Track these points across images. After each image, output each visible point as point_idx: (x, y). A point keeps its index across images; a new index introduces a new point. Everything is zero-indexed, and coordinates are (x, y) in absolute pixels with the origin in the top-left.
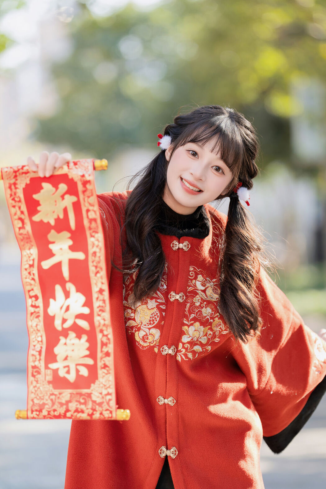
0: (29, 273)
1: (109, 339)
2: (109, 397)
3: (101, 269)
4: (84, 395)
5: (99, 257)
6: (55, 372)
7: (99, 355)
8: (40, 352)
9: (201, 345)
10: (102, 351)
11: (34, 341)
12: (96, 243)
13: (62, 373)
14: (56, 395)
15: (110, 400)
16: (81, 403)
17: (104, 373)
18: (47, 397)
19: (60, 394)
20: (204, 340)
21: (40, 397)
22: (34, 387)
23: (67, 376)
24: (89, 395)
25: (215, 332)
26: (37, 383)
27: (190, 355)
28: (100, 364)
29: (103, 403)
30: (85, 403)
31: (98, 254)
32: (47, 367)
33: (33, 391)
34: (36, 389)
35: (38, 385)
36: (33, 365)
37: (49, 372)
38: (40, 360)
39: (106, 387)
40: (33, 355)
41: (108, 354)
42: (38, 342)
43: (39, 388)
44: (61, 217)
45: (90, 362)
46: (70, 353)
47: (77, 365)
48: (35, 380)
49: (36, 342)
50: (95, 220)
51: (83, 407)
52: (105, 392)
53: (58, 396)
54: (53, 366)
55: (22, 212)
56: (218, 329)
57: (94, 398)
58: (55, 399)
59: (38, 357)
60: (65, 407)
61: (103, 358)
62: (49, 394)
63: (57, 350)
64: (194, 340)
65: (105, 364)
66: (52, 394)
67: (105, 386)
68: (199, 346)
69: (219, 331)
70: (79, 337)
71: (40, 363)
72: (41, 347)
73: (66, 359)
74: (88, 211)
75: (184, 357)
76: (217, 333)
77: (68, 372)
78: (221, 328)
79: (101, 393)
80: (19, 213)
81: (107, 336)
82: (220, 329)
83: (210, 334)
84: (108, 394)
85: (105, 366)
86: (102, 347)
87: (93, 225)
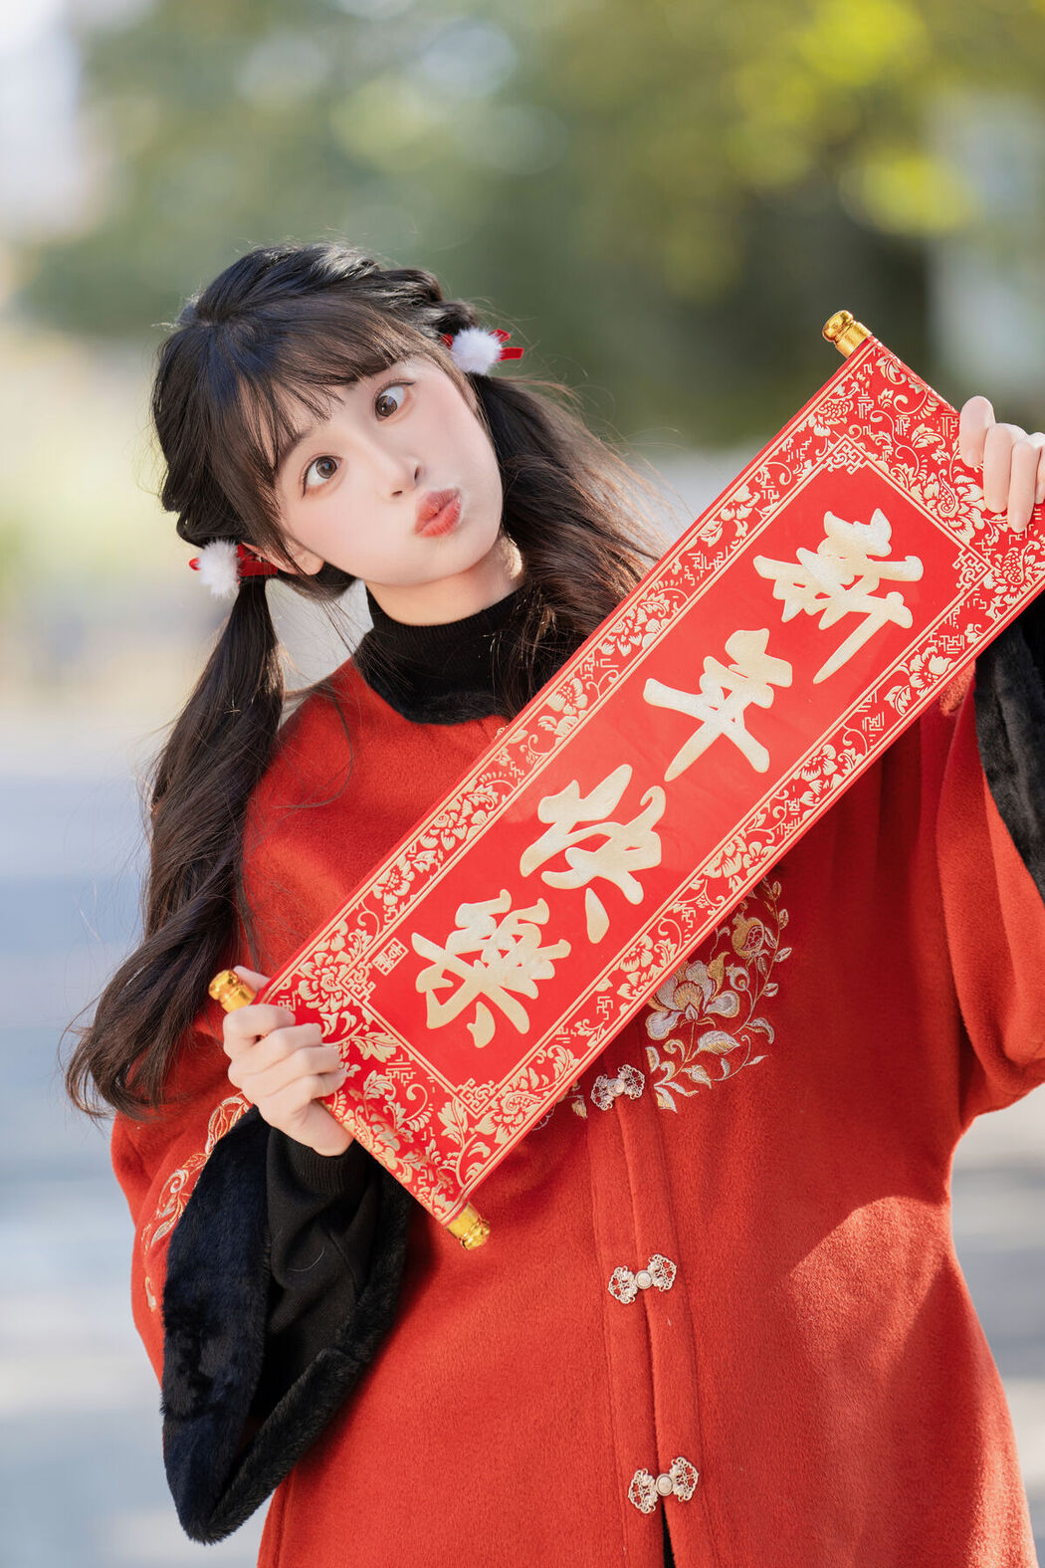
0: (598, 672)
1: (615, 1013)
2: (482, 1148)
3: (779, 838)
4: (428, 1085)
5: (804, 808)
6: (415, 964)
7: (557, 1028)
8: (420, 879)
9: (723, 1024)
10: (570, 1025)
11: (428, 834)
12: (830, 768)
13: (427, 982)
14: (361, 1020)
15: (478, 1157)
16: (401, 1098)
17: (529, 1080)
18: (335, 1006)
19: (374, 1027)
20: (727, 1005)
21: (320, 989)
22: (329, 951)
23: (432, 1000)
24: (441, 1099)
25: (753, 963)
26: (345, 950)
27: (698, 1075)
28: (538, 1051)
29: (457, 1148)
30: (411, 1108)
31: (806, 798)
32: (403, 934)
33: (319, 958)
34: (330, 959)
35: (342, 957)
36: (378, 896)
37: (398, 949)
38: (404, 899)
39: (498, 1119)
40: (397, 871)
41: (578, 1046)
42: (440, 846)
43: (338, 964)
44: (824, 624)
45: (521, 1022)
46: (490, 954)
47: (482, 998)
48: (345, 937)
49: (433, 842)
50: (892, 716)
51: (399, 1111)
52: (485, 1127)
53: (366, 1028)
54: (422, 945)
55: (753, 520)
56: (759, 951)
57: (446, 1115)
58: (351, 1030)
59: (405, 888)
60: (356, 1068)
61: (560, 1043)
62: (346, 1003)
63: (465, 913)
64: (688, 1017)
65: (550, 1062)
66: (355, 1011)
67: (500, 1112)
68: (717, 1033)
69: (764, 956)
70: (549, 936)
71: (397, 907)
72: (434, 868)
73: (470, 958)
74: (901, 679)
75: (680, 1090)
76: (761, 967)
77: (443, 995)
78: (765, 946)
79: (472, 1122)
80: (744, 512)
81: (620, 1001)
82: (762, 948)
83: (740, 977)
84: (489, 1141)
85: (546, 1068)
86: (578, 1017)
87: (875, 722)
